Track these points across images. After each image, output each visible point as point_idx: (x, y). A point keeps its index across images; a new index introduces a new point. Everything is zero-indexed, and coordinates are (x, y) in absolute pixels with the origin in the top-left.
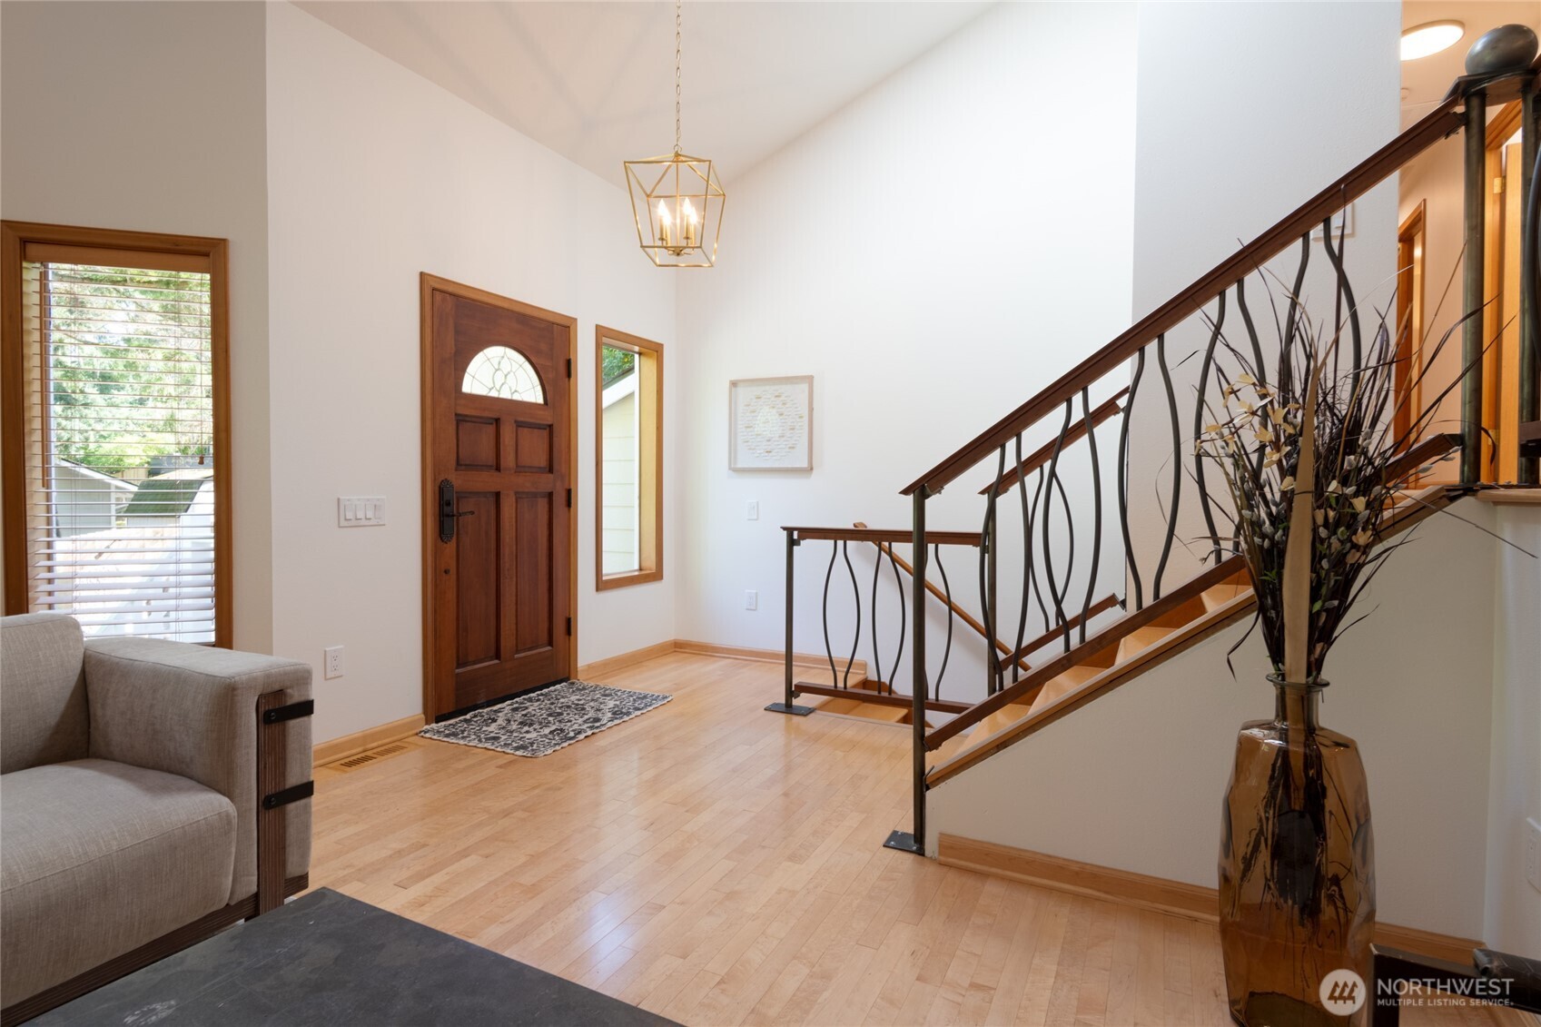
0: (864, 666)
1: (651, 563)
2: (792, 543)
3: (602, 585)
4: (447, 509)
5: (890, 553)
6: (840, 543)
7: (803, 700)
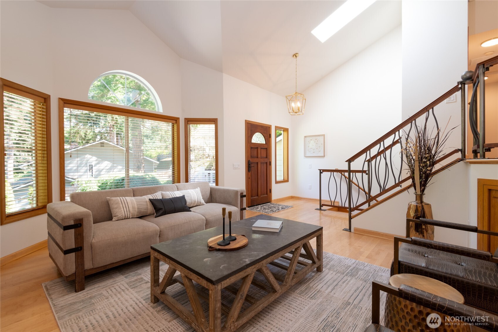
0: (338, 202)
1: (286, 179)
2: (321, 173)
3: (277, 182)
4: (249, 166)
5: (344, 176)
6: (332, 173)
7: (324, 208)
